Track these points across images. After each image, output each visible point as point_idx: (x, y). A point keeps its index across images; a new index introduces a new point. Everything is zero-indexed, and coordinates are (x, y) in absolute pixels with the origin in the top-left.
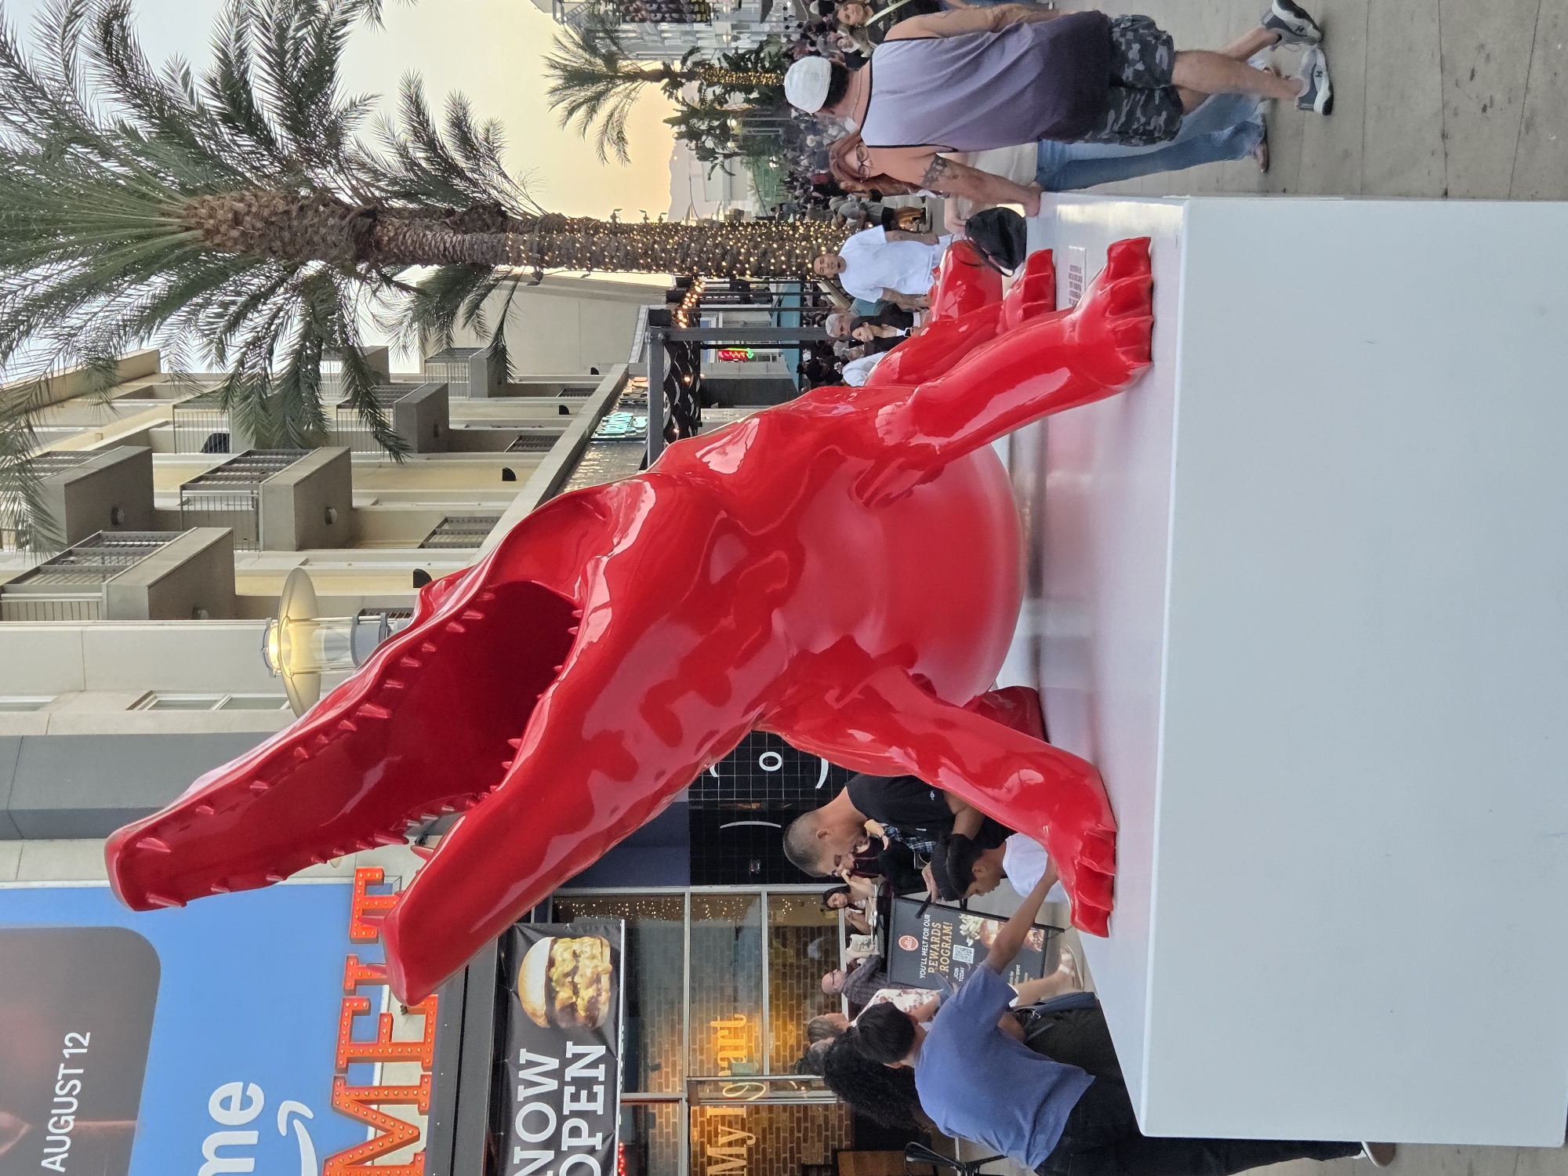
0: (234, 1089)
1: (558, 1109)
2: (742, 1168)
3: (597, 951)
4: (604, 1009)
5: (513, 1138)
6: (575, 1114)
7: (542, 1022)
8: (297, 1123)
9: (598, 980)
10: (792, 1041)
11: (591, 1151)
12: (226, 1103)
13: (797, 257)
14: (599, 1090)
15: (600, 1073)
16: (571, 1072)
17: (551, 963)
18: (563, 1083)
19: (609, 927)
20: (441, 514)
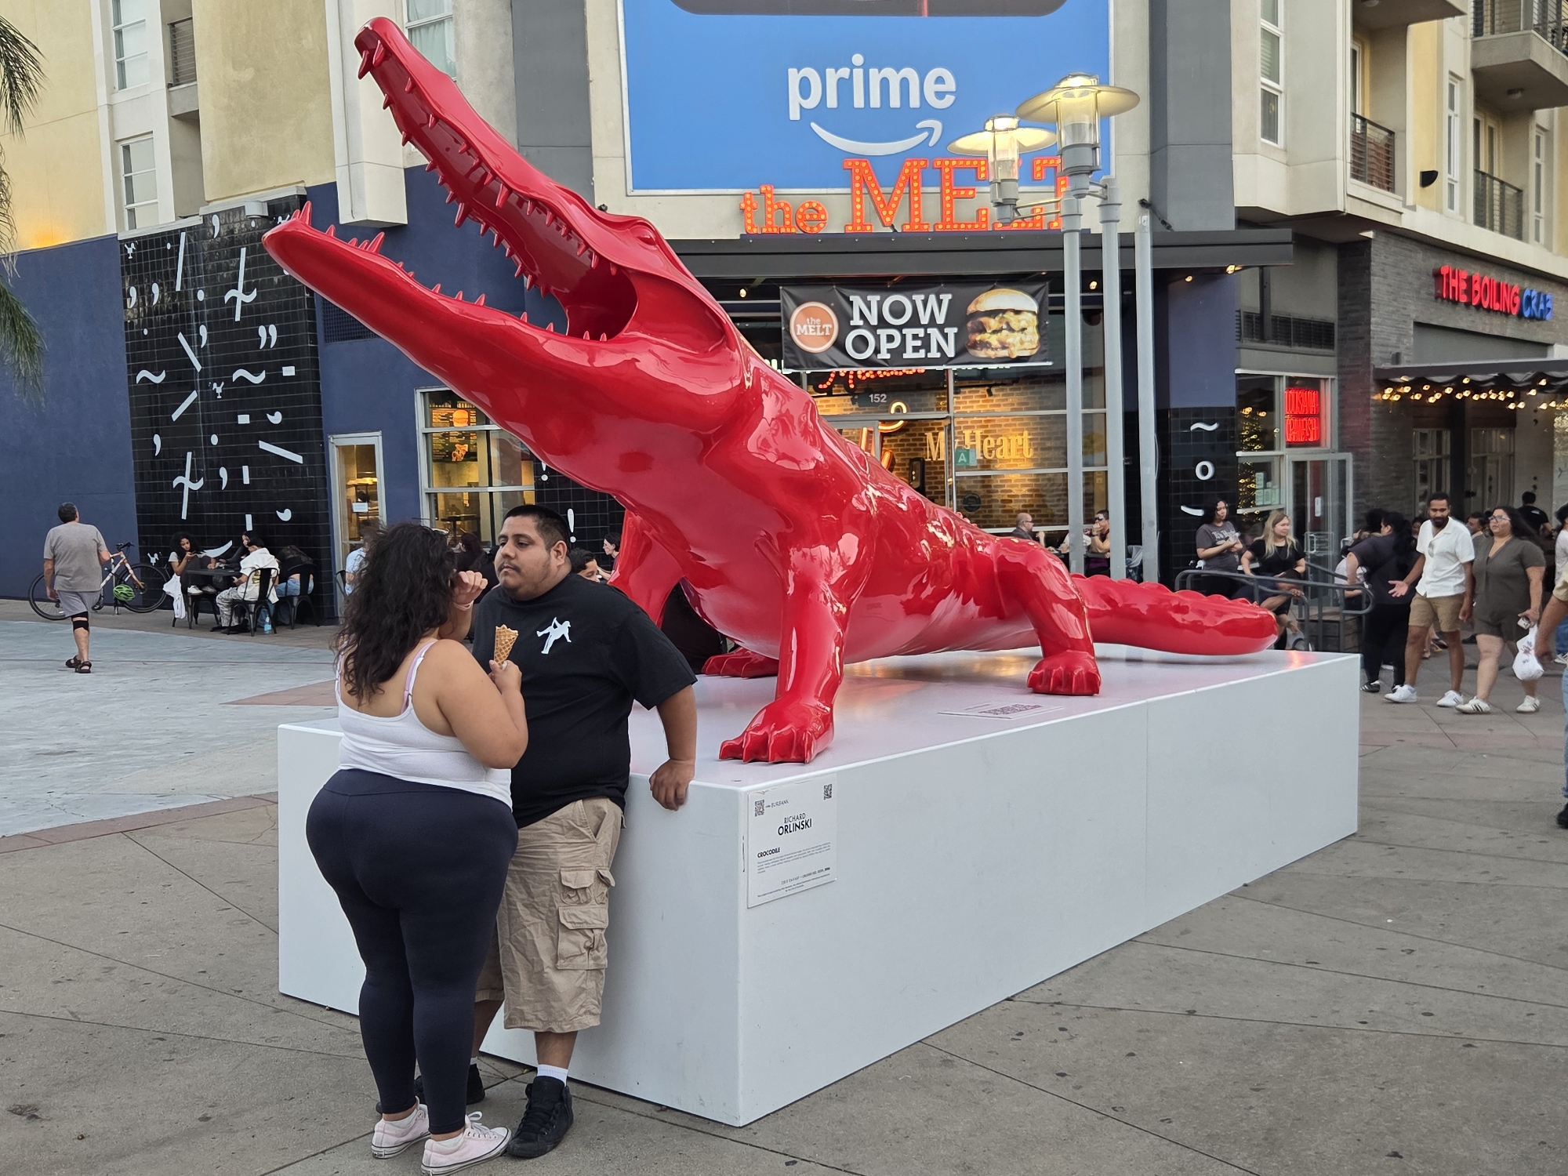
0: (950, 84)
1: (907, 325)
2: (931, 457)
3: (1027, 345)
4: (981, 354)
5: (884, 294)
6: (904, 337)
7: (971, 309)
8: (925, 134)
9: (1004, 348)
10: (1015, 492)
11: (877, 351)
12: (940, 80)
14: (922, 354)
15: (934, 354)
16: (934, 333)
17: (1017, 312)
18: (925, 327)
19: (1046, 354)
20: (1527, 186)
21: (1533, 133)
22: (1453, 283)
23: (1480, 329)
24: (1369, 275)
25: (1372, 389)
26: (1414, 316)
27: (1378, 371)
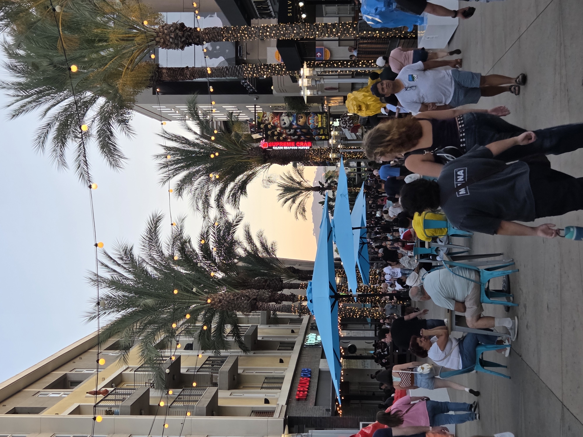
13: (372, 312)
20: (264, 376)
21: (245, 374)
22: (301, 395)
23: (316, 389)
24: (300, 417)
25: (338, 417)
26: (313, 406)
27: (332, 415)
